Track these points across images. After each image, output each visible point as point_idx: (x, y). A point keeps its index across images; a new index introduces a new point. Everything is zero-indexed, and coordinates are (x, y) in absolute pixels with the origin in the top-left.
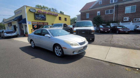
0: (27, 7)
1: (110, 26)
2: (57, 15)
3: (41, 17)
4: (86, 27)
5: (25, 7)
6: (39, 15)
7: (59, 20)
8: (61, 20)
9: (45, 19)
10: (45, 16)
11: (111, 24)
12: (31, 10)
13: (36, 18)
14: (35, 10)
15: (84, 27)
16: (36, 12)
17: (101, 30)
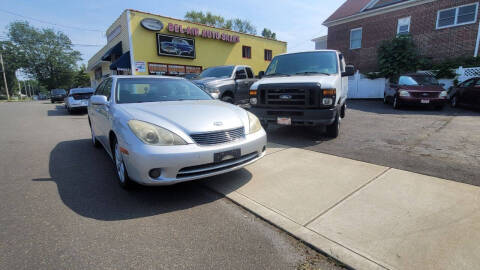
0: (133, 15)
1: (456, 82)
2: (237, 40)
3: (179, 47)
4: (306, 74)
5: (129, 16)
6: (170, 39)
7: (244, 56)
8: (250, 57)
9: (191, 55)
10: (191, 43)
11: (461, 71)
12: (146, 25)
13: (162, 52)
14: (158, 22)
15: (297, 74)
16: (162, 31)
17: (404, 93)
